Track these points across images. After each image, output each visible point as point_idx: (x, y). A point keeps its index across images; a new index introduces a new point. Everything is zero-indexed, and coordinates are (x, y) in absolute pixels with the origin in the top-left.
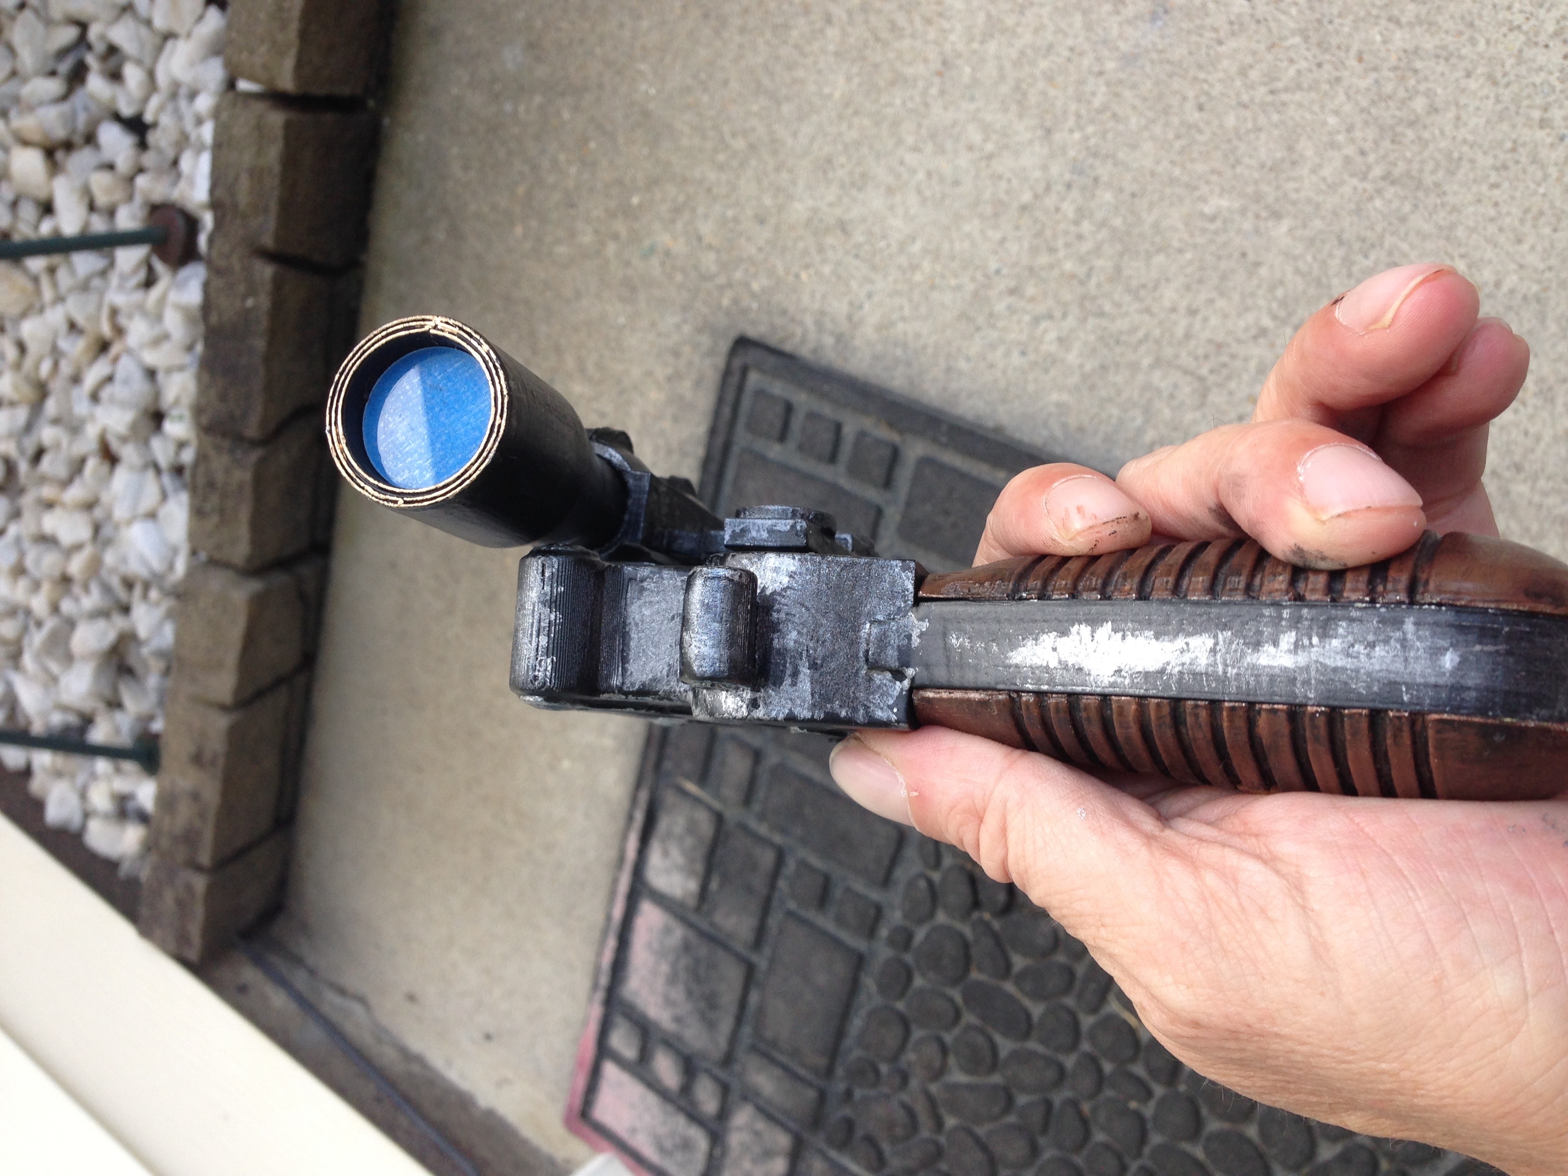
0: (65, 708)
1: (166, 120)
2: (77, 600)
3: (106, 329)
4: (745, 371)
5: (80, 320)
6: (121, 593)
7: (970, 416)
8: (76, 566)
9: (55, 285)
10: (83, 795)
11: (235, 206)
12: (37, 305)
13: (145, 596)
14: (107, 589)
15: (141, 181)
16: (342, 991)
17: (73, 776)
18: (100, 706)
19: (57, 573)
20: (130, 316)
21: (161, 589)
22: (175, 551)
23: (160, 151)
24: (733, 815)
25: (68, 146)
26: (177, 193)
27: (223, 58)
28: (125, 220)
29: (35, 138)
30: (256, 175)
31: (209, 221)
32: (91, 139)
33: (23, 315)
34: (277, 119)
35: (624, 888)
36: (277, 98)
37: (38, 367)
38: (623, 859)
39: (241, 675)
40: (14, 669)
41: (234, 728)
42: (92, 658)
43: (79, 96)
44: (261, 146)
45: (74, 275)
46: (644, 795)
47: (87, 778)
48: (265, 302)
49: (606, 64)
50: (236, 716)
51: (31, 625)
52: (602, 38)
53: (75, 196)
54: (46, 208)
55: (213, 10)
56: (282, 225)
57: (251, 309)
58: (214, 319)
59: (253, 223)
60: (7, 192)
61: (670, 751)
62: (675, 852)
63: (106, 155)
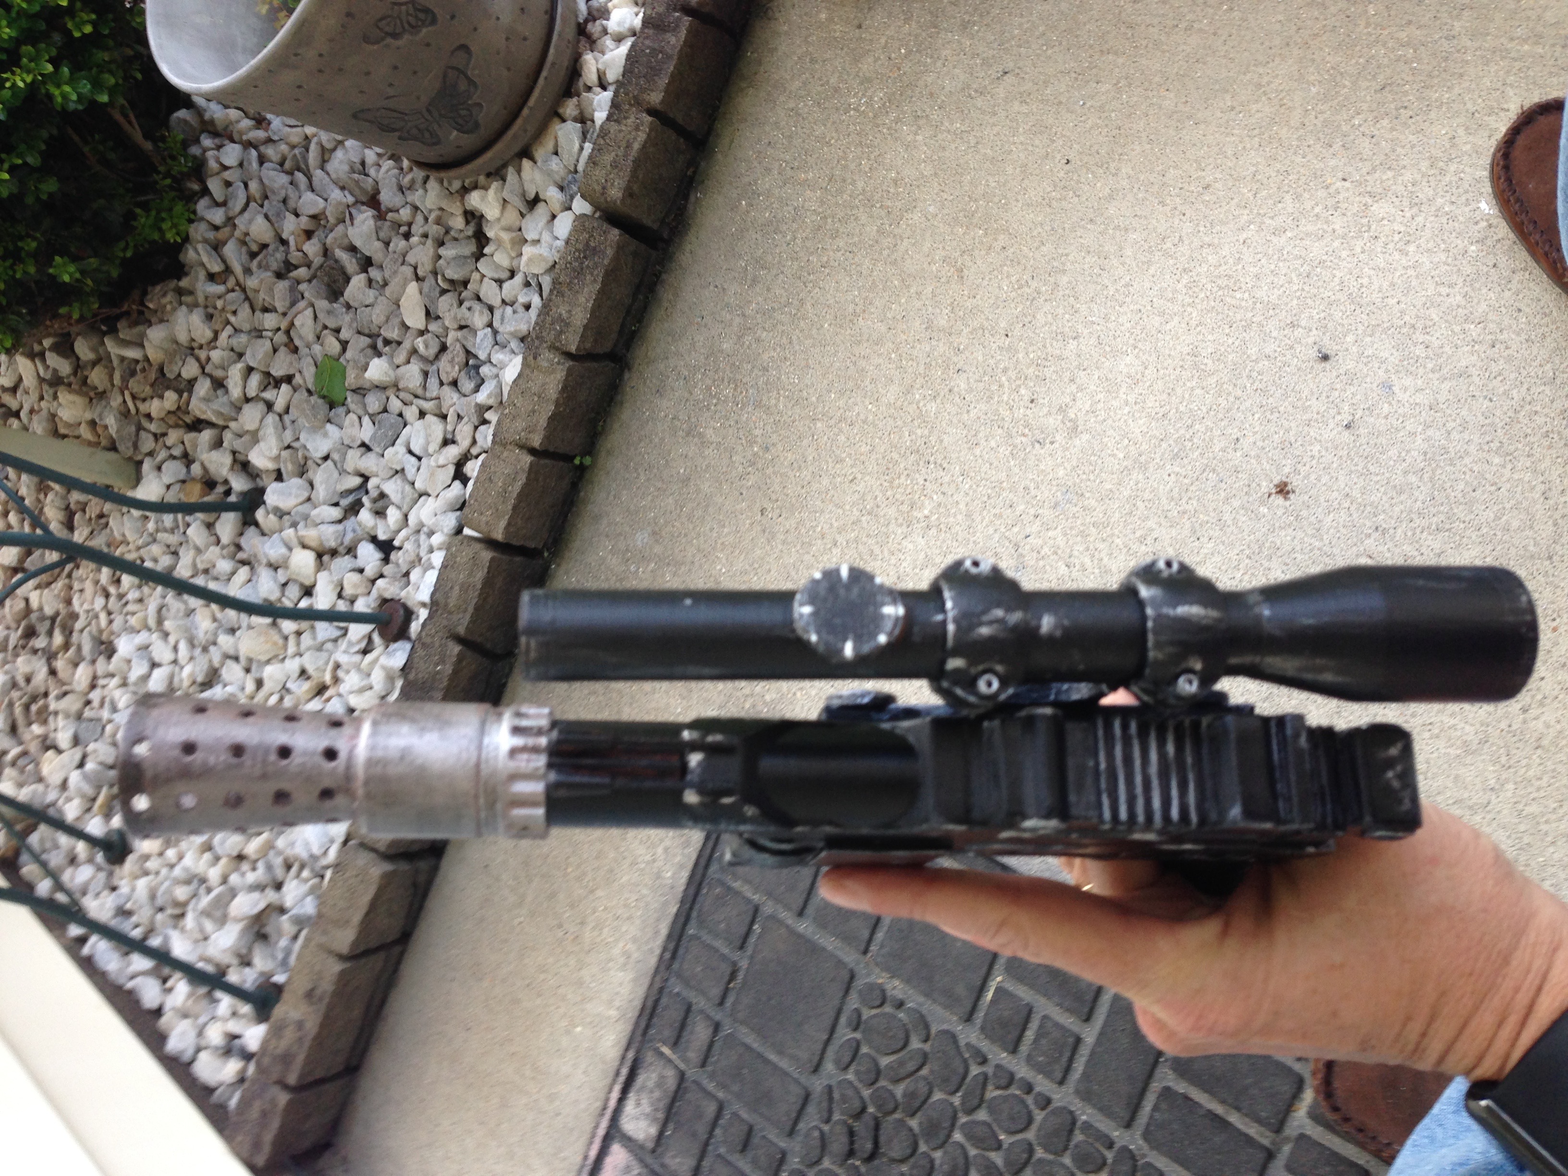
0: (208, 960)
1: (408, 546)
2: (243, 874)
3: (328, 678)
5: (311, 670)
6: (279, 872)
8: (252, 848)
9: (298, 644)
10: (200, 1034)
11: (446, 605)
12: (281, 657)
13: (298, 876)
14: (269, 868)
15: (380, 582)
17: (196, 1017)
18: (235, 961)
19: (235, 853)
20: (348, 672)
21: (312, 870)
22: (332, 841)
23: (397, 565)
24: (692, 1073)
25: (334, 553)
26: (403, 594)
27: (458, 513)
28: (361, 606)
29: (313, 544)
30: (465, 588)
31: (423, 614)
32: (351, 551)
33: (268, 662)
34: (487, 555)
35: (601, 1132)
36: (490, 543)
37: (267, 699)
38: (605, 1108)
39: (360, 933)
40: (175, 927)
41: (342, 973)
42: (242, 920)
43: (351, 522)
44: (472, 571)
45: (314, 638)
46: (631, 1055)
47: (209, 1017)
48: (449, 669)
49: (699, 550)
50: (348, 965)
51: (202, 890)
52: (699, 535)
53: (331, 587)
54: (308, 591)
55: (457, 483)
56: (473, 621)
57: (438, 672)
58: (411, 677)
59: (455, 617)
60: (282, 576)
61: (655, 1020)
62: (645, 1102)
63: (360, 563)
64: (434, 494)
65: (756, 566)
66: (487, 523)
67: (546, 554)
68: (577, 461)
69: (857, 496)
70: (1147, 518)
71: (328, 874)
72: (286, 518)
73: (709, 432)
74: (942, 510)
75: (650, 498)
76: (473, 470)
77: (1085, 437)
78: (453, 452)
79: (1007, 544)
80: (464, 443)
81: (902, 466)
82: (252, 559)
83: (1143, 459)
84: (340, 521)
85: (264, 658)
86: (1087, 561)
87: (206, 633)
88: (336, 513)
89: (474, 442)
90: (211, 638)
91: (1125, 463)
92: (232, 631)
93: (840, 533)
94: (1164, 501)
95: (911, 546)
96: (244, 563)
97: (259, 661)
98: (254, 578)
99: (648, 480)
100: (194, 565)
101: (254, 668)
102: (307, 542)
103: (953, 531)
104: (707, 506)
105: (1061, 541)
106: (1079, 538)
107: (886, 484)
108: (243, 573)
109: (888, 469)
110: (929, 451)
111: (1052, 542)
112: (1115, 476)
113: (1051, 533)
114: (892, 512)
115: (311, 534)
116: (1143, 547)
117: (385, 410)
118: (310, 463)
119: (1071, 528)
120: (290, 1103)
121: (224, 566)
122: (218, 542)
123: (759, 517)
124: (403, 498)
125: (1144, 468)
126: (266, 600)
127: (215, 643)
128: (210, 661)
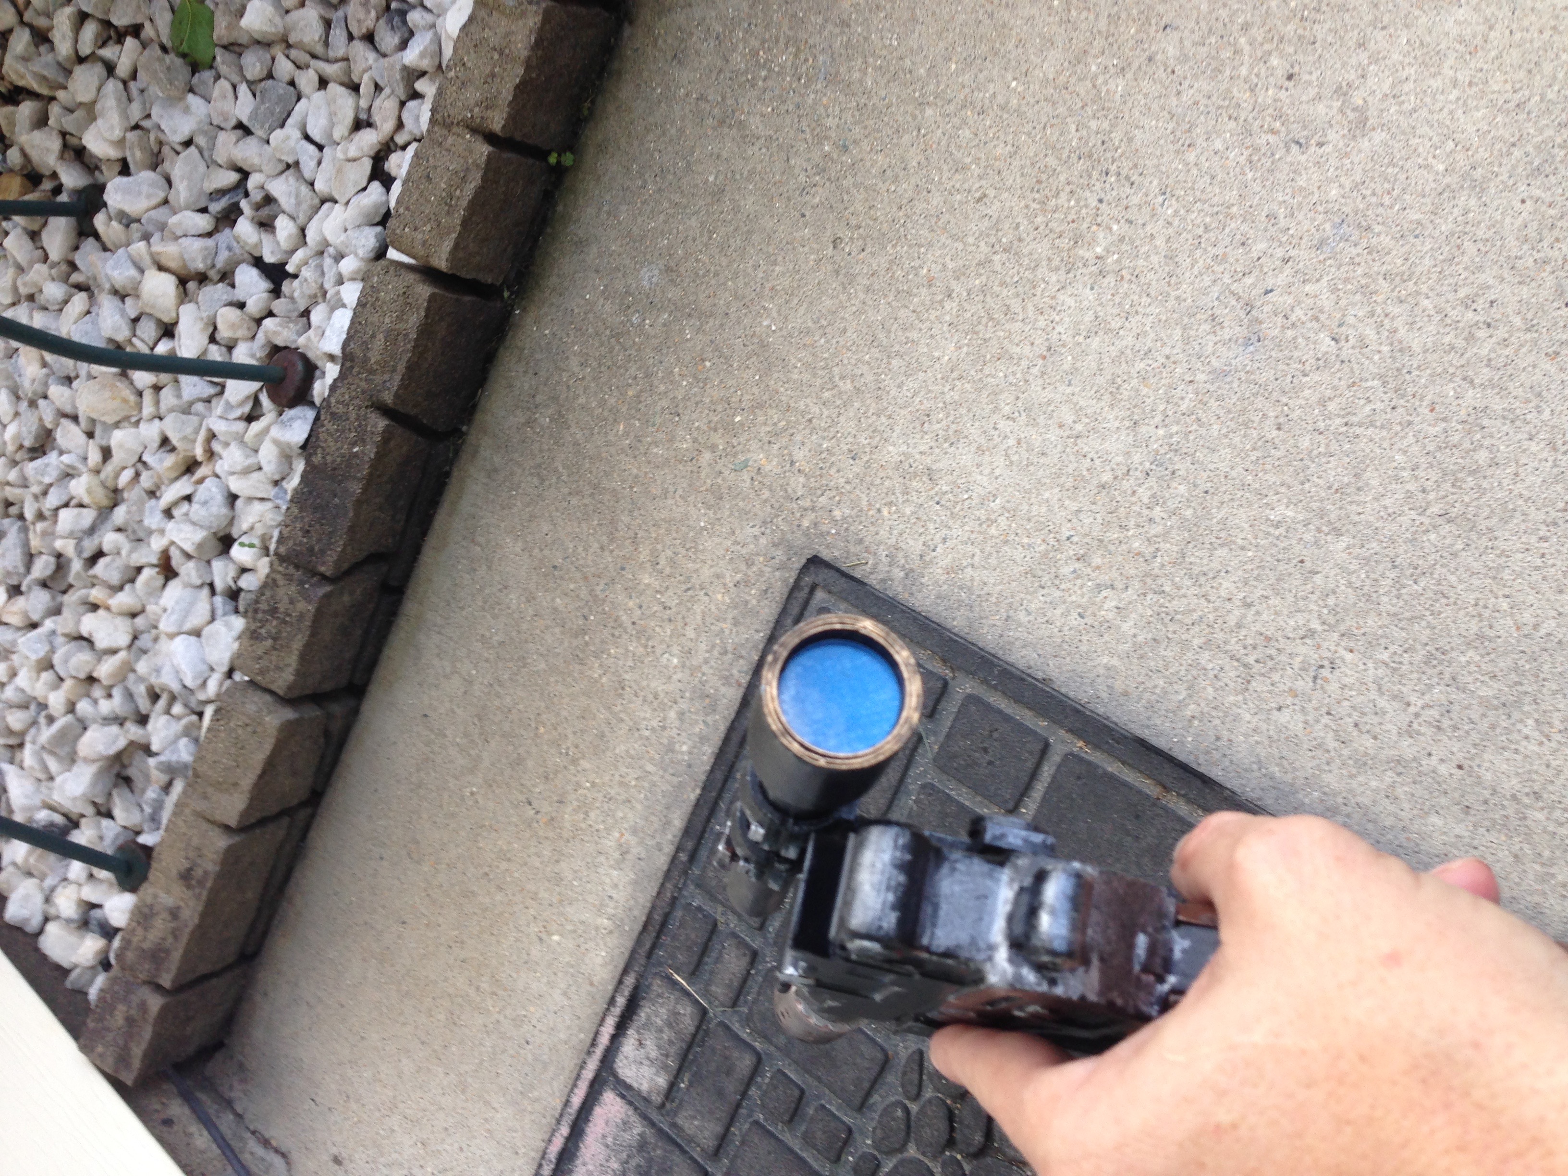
0: (52, 808)
1: (306, 273)
2: (95, 702)
3: (199, 452)
4: (813, 588)
5: (175, 440)
6: (143, 704)
7: (1021, 664)
8: (105, 670)
9: (157, 403)
10: (48, 900)
11: (366, 360)
12: (133, 419)
13: (167, 710)
14: (129, 695)
15: (268, 322)
16: (266, 1143)
17: (42, 878)
18: (90, 811)
19: (82, 675)
20: (227, 445)
21: (186, 705)
22: (212, 670)
23: (292, 299)
24: (716, 1013)
25: (202, 279)
26: (301, 341)
27: (379, 229)
28: (243, 355)
29: (173, 265)
30: (392, 337)
31: (332, 371)
32: (227, 277)
33: (117, 425)
34: (424, 291)
35: (588, 1074)
36: (428, 273)
37: (117, 475)
38: (593, 1044)
39: (252, 799)
40: (12, 762)
41: (229, 851)
42: (94, 761)
43: (224, 237)
44: (403, 312)
45: (179, 396)
46: (630, 981)
47: (57, 879)
48: (371, 451)
49: (736, 297)
50: (236, 839)
51: (42, 720)
52: (736, 275)
53: (200, 325)
54: (168, 331)
55: (376, 187)
56: (404, 385)
57: (356, 455)
58: (317, 459)
59: (378, 379)
60: (131, 308)
61: (665, 940)
62: (650, 1043)
63: (239, 294)
64: (342, 200)
65: (824, 322)
66: (424, 243)
67: (506, 294)
68: (553, 159)
69: (986, 223)
70: (1480, 268)
71: (209, 711)
72: (134, 226)
73: (755, 123)
74: (1124, 247)
75: (662, 217)
76: (400, 166)
77: (1379, 136)
78: (369, 139)
79: (1234, 303)
80: (386, 126)
81: (1062, 178)
82: (91, 283)
83: (1478, 174)
84: (209, 235)
85: (110, 419)
86: (1370, 333)
87: (33, 381)
88: (203, 222)
89: (400, 125)
90: (40, 389)
91: (1447, 180)
92: (69, 380)
93: (957, 279)
94: (1511, 242)
95: (1071, 302)
96: (80, 287)
97: (104, 423)
98: (94, 310)
99: (660, 190)
100: (15, 289)
101: (98, 433)
102: (164, 261)
103: (1142, 279)
104: (750, 232)
105: (1326, 301)
106: (1358, 297)
107: (1034, 206)
108: (79, 300)
109: (1039, 182)
110: (1109, 155)
111: (1310, 301)
112: (1427, 200)
113: (1308, 288)
114: (1043, 249)
115: (169, 251)
116: (1470, 314)
117: (270, 76)
118: (166, 150)
119: (1346, 280)
120: (164, 1011)
121: (54, 291)
122: (46, 258)
123: (830, 251)
124: (298, 204)
125: (1479, 188)
126: (111, 340)
127: (45, 397)
128: (41, 419)
